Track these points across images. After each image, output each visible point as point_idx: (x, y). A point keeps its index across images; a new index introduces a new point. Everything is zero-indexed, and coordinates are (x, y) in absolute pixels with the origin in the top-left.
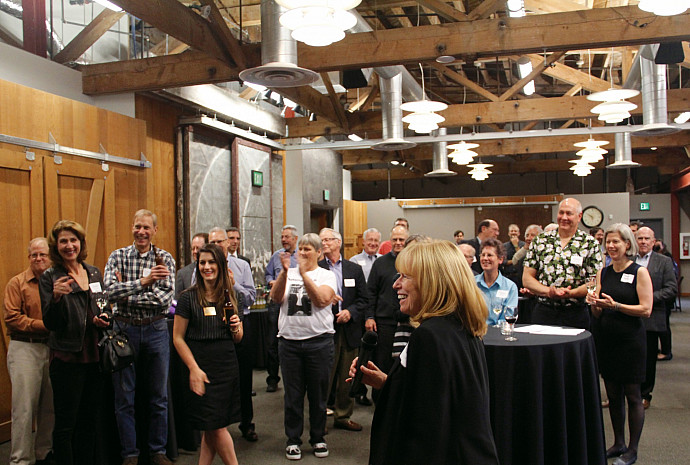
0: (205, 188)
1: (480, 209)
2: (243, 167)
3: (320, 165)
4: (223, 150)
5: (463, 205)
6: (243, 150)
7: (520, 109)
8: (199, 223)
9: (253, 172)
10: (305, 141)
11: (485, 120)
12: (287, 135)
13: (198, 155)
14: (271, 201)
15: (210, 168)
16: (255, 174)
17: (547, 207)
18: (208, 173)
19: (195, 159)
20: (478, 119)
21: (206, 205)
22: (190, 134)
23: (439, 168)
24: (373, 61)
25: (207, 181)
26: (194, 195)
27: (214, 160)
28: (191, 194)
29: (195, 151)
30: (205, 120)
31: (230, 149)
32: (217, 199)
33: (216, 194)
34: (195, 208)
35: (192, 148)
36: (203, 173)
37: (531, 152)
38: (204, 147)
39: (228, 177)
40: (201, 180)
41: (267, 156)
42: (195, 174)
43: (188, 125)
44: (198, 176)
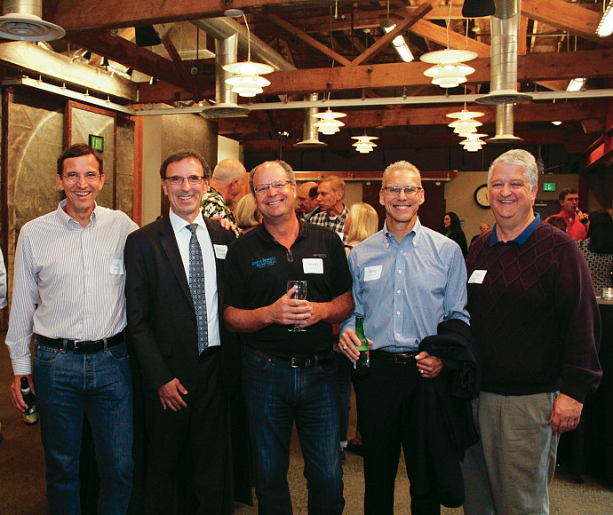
0: (28, 151)
1: (369, 184)
2: (77, 131)
3: (187, 133)
4: (54, 113)
5: (352, 179)
6: (77, 114)
7: (373, 74)
8: (19, 186)
9: (90, 136)
10: (164, 105)
11: (337, 86)
12: (138, 100)
13: (20, 116)
14: (115, 166)
15: (36, 131)
16: (93, 139)
17: (438, 184)
18: (33, 136)
19: (16, 121)
20: (328, 85)
21: (29, 168)
22: (10, 96)
23: (308, 138)
24: (160, 15)
25: (32, 145)
26: (14, 158)
27: (41, 124)
28: (10, 157)
29: (16, 113)
30: (27, 81)
31: (63, 112)
32: (45, 163)
33: (43, 157)
34: (14, 171)
35: (13, 110)
36: (27, 136)
37: (413, 123)
38: (29, 110)
39: (60, 141)
40: (23, 142)
41: (111, 121)
42: (16, 136)
43: (8, 86)
44: (19, 139)
